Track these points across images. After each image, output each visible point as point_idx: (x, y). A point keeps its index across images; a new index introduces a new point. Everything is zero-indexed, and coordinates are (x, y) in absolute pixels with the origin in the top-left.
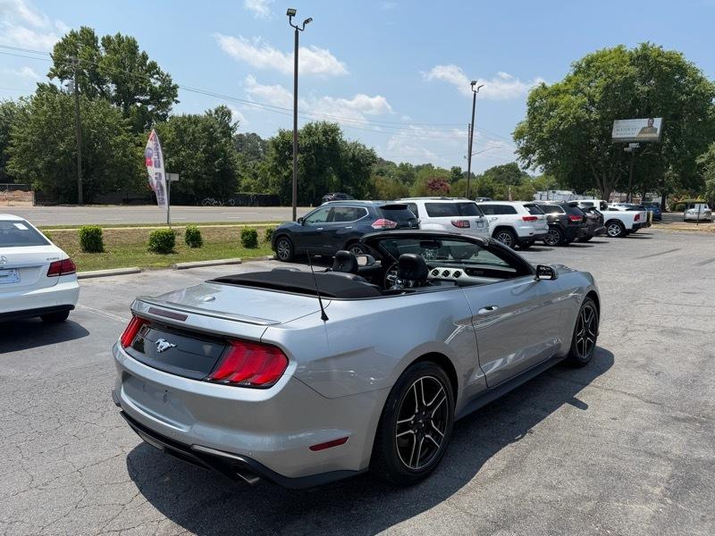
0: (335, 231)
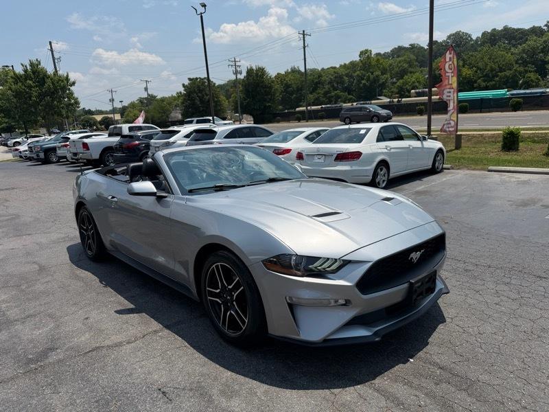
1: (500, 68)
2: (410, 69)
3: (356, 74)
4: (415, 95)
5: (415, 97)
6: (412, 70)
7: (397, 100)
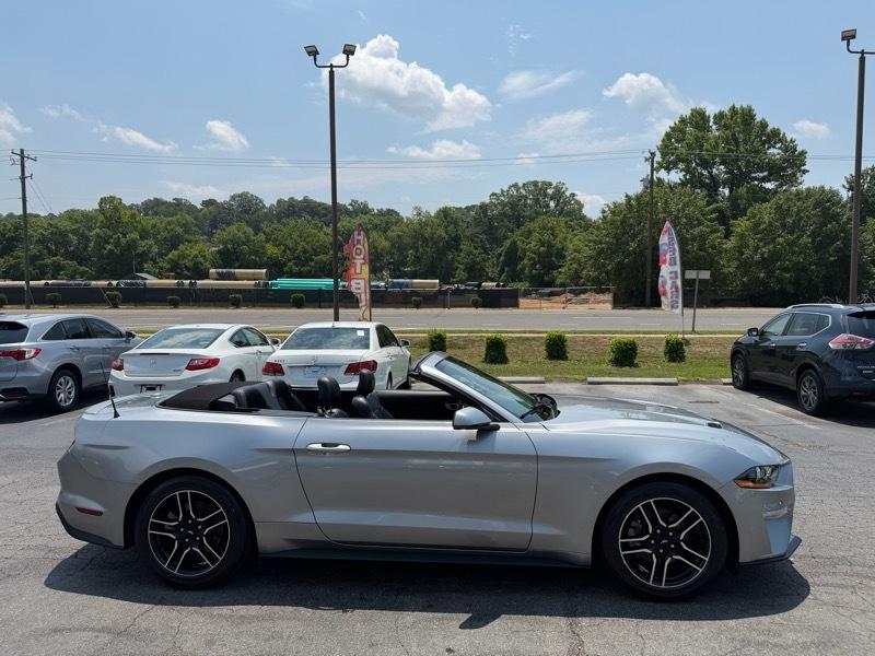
0: (795, 347)
1: (314, 250)
2: (186, 236)
3: (94, 232)
4: (216, 276)
5: (217, 279)
6: (190, 237)
7: (188, 282)
